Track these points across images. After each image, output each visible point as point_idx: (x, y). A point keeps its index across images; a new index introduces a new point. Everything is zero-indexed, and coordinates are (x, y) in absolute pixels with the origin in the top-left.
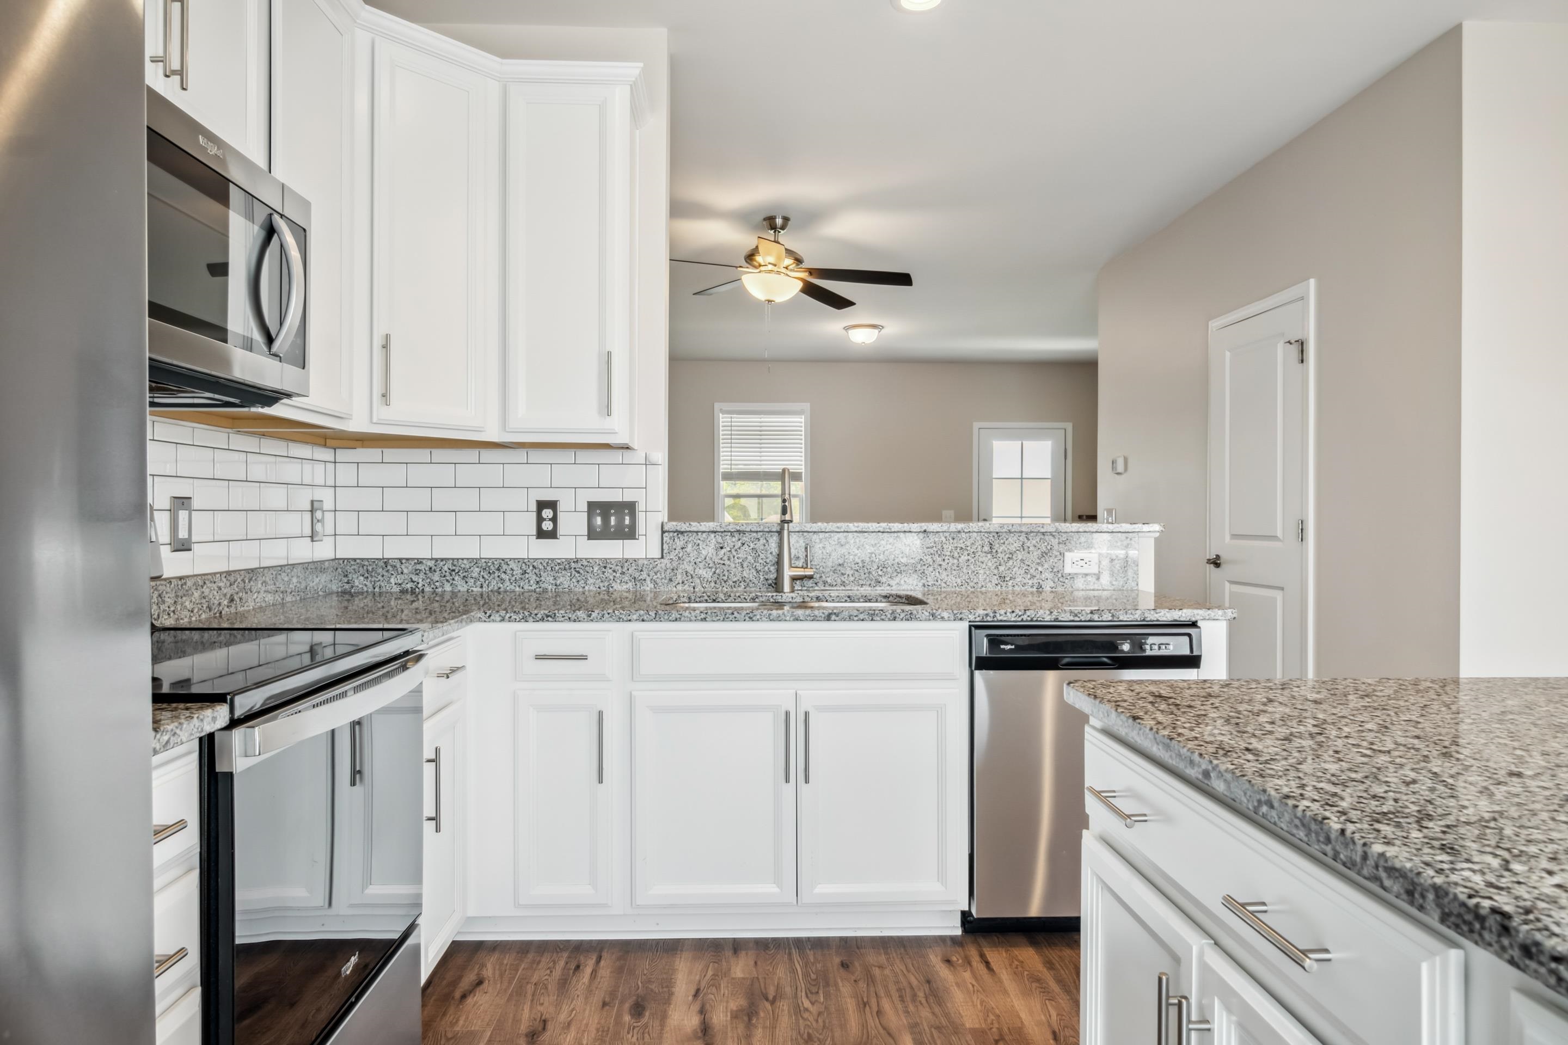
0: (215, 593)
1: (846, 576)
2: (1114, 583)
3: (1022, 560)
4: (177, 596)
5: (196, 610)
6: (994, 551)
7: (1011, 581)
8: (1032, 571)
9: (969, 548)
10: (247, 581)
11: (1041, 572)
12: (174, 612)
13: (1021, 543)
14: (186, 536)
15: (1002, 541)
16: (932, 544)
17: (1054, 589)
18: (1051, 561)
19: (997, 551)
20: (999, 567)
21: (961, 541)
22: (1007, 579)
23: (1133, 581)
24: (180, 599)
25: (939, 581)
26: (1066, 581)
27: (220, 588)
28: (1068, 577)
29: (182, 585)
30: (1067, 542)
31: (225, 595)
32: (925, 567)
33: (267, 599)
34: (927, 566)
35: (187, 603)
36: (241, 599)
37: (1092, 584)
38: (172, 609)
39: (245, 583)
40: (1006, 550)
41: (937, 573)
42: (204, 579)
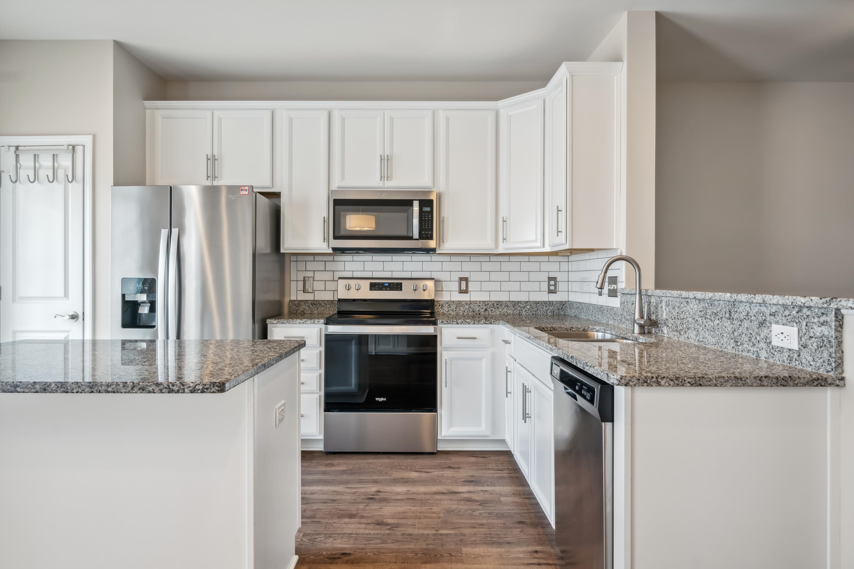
0: (477, 307)
1: (669, 328)
2: (812, 363)
3: (747, 328)
4: (457, 306)
5: (466, 311)
6: (732, 318)
7: (741, 346)
8: (753, 339)
9: (718, 314)
10: (495, 305)
11: (759, 341)
12: (455, 311)
13: (746, 312)
14: (465, 289)
15: (736, 310)
16: (702, 309)
17: (767, 360)
18: (765, 331)
19: (733, 318)
20: (734, 332)
21: (715, 308)
22: (739, 344)
23: (828, 364)
24: (458, 307)
25: (705, 339)
26: (776, 353)
27: (479, 306)
28: (777, 350)
29: (459, 303)
30: (776, 314)
31: (482, 308)
32: (698, 327)
33: (508, 312)
34: (700, 325)
35: (462, 309)
36: (491, 310)
37: (794, 360)
38: (455, 310)
39: (494, 305)
40: (738, 317)
41: (704, 332)
42: (471, 302)
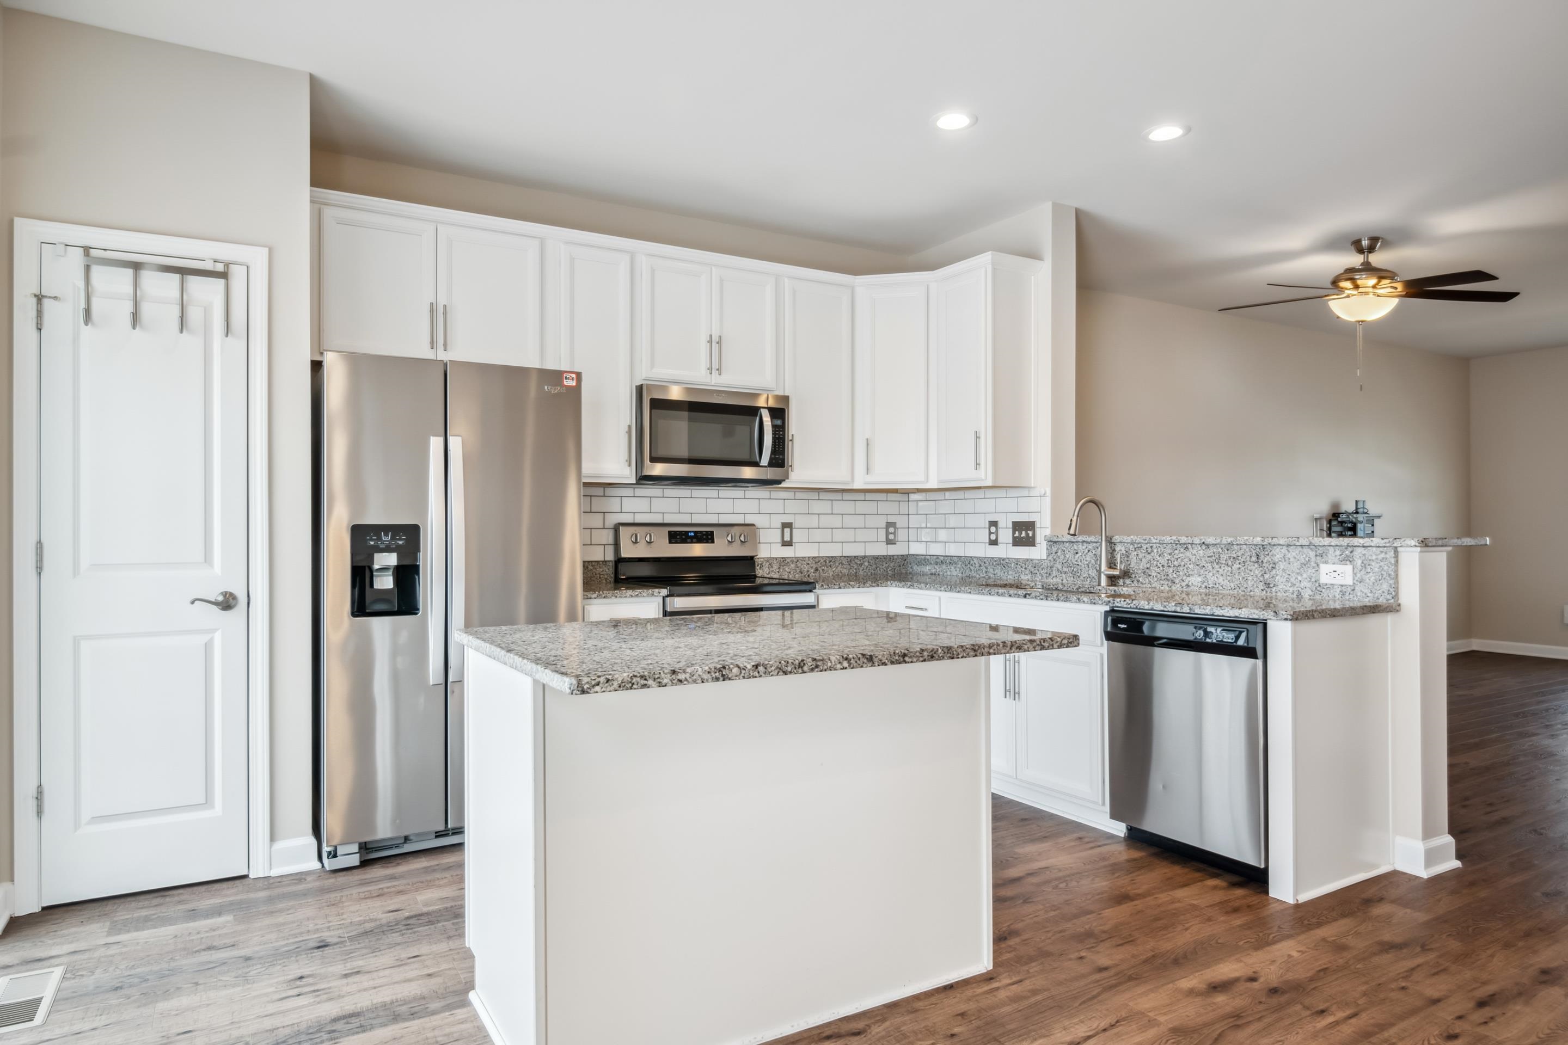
0: (805, 566)
1: (1151, 577)
2: (1369, 595)
3: (1284, 570)
4: (780, 565)
5: (792, 573)
6: (1260, 561)
7: (1275, 588)
8: (1292, 580)
9: (1240, 558)
10: (828, 562)
11: (1300, 581)
12: (778, 572)
13: (1283, 555)
14: (789, 540)
15: (1266, 553)
16: (1212, 554)
17: (1312, 597)
18: (1310, 571)
19: (1262, 561)
20: (1265, 575)
21: (1234, 552)
22: (1272, 586)
23: (1388, 594)
24: (782, 567)
25: (1217, 584)
26: (1324, 590)
27: (808, 564)
28: (1325, 587)
29: (783, 561)
30: (1324, 555)
31: (812, 567)
32: (1207, 573)
33: (843, 572)
34: (1208, 571)
35: (787, 569)
36: (823, 570)
37: (1347, 594)
38: (778, 570)
39: (826, 562)
40: (1270, 560)
41: (1216, 578)
42: (797, 560)
